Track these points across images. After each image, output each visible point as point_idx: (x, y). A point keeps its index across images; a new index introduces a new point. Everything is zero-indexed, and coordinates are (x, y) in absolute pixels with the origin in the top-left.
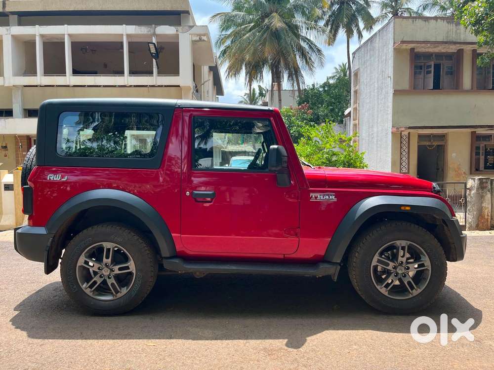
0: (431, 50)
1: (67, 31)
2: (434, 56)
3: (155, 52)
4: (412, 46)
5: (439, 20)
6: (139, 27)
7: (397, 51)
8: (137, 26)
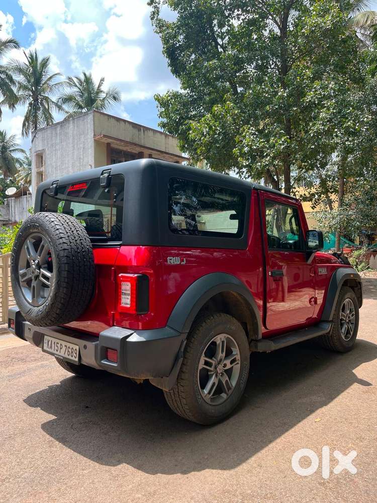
0: (121, 148)
2: (123, 153)
4: (110, 141)
5: (127, 123)
7: (97, 143)
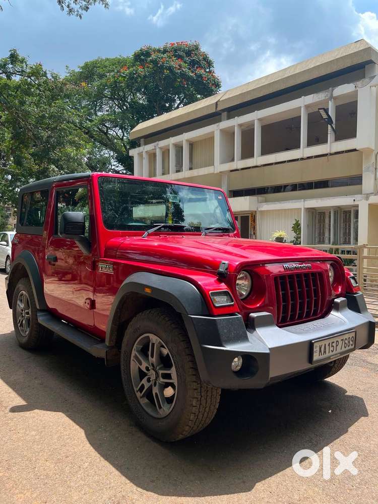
1: (255, 117)
3: (327, 117)
6: (317, 95)
8: (315, 94)
